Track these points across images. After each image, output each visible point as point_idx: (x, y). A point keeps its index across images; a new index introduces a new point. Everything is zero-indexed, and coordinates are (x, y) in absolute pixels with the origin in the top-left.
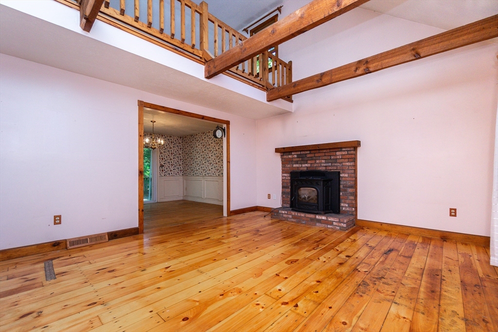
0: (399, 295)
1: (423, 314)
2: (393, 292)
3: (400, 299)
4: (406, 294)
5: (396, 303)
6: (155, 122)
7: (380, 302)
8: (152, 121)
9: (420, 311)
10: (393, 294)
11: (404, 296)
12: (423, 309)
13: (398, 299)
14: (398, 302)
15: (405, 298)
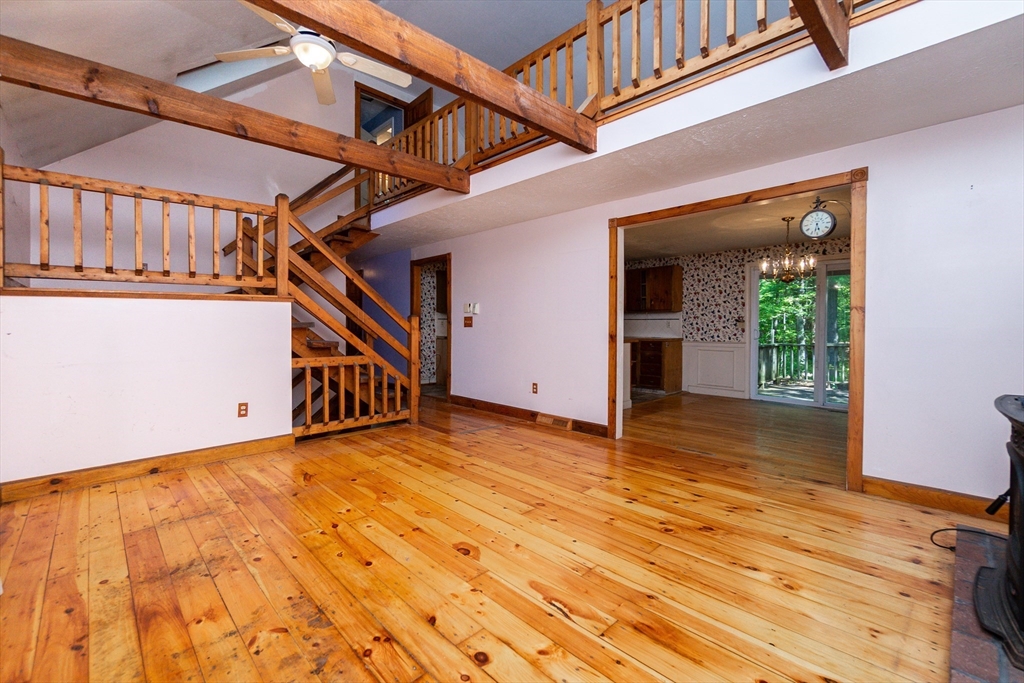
0: (240, 655)
1: (175, 656)
2: (257, 653)
3: (231, 649)
4: (233, 671)
5: (231, 634)
6: (793, 218)
7: (254, 613)
8: (784, 219)
9: (182, 656)
10: (253, 649)
11: (231, 660)
12: (180, 664)
13: (236, 645)
14: (229, 638)
15: (226, 659)
